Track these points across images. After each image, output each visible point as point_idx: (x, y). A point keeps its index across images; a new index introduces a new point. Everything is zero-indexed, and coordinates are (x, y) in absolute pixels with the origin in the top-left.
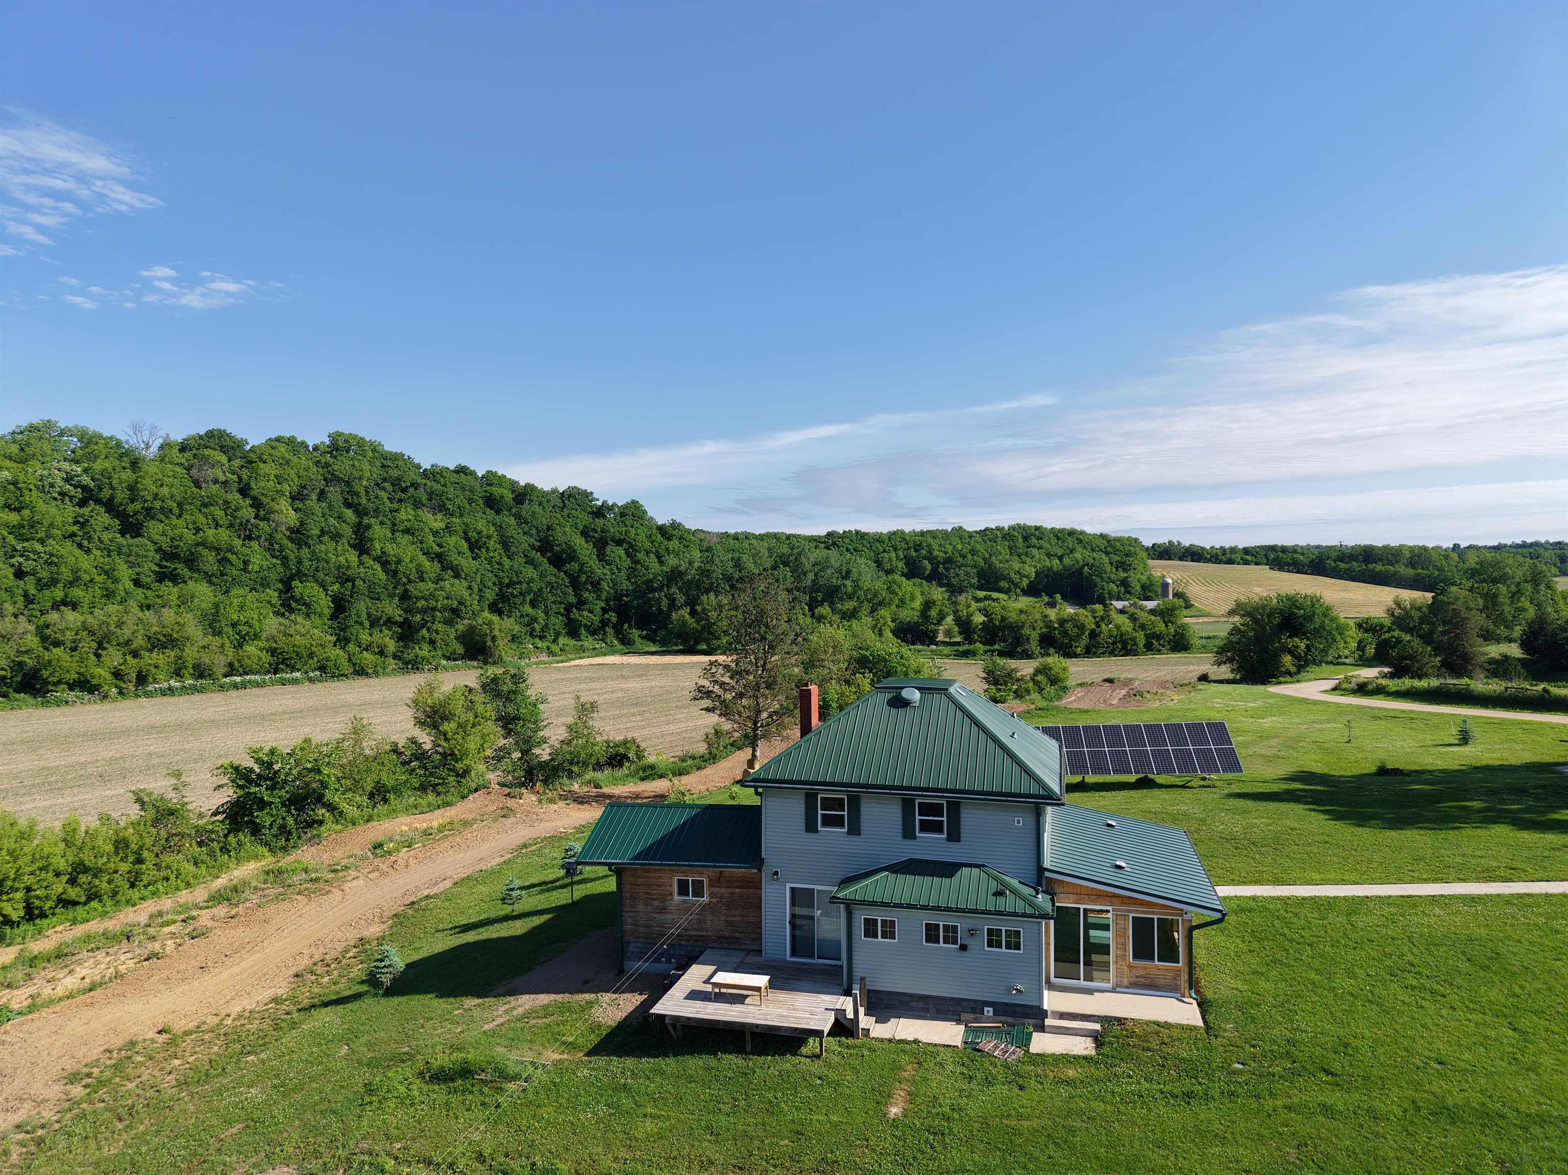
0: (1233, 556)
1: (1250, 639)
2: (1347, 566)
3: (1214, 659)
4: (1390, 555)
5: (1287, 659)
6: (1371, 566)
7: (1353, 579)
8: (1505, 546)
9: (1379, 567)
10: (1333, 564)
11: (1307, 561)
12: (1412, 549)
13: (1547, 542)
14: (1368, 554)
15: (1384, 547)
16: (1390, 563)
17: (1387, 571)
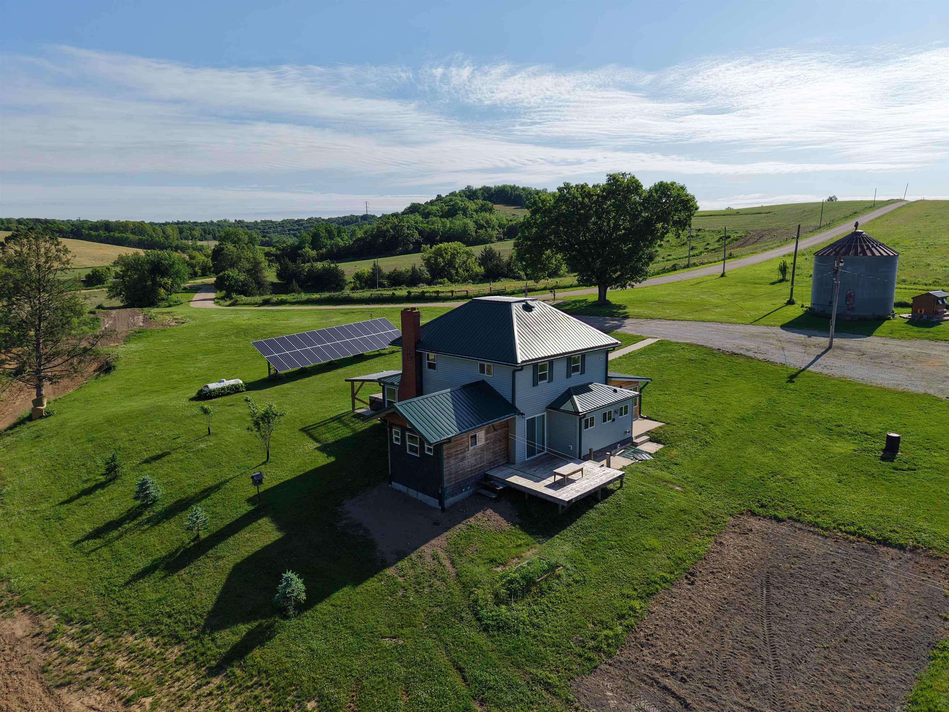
0: (10, 225)
1: (135, 279)
2: (97, 233)
3: (107, 295)
4: (122, 227)
5: (162, 291)
6: (112, 234)
7: (101, 242)
8: (169, 223)
9: (117, 235)
10: (87, 232)
11: (69, 230)
12: (134, 223)
13: (190, 222)
14: (107, 226)
15: (116, 222)
16: (122, 232)
17: (122, 237)
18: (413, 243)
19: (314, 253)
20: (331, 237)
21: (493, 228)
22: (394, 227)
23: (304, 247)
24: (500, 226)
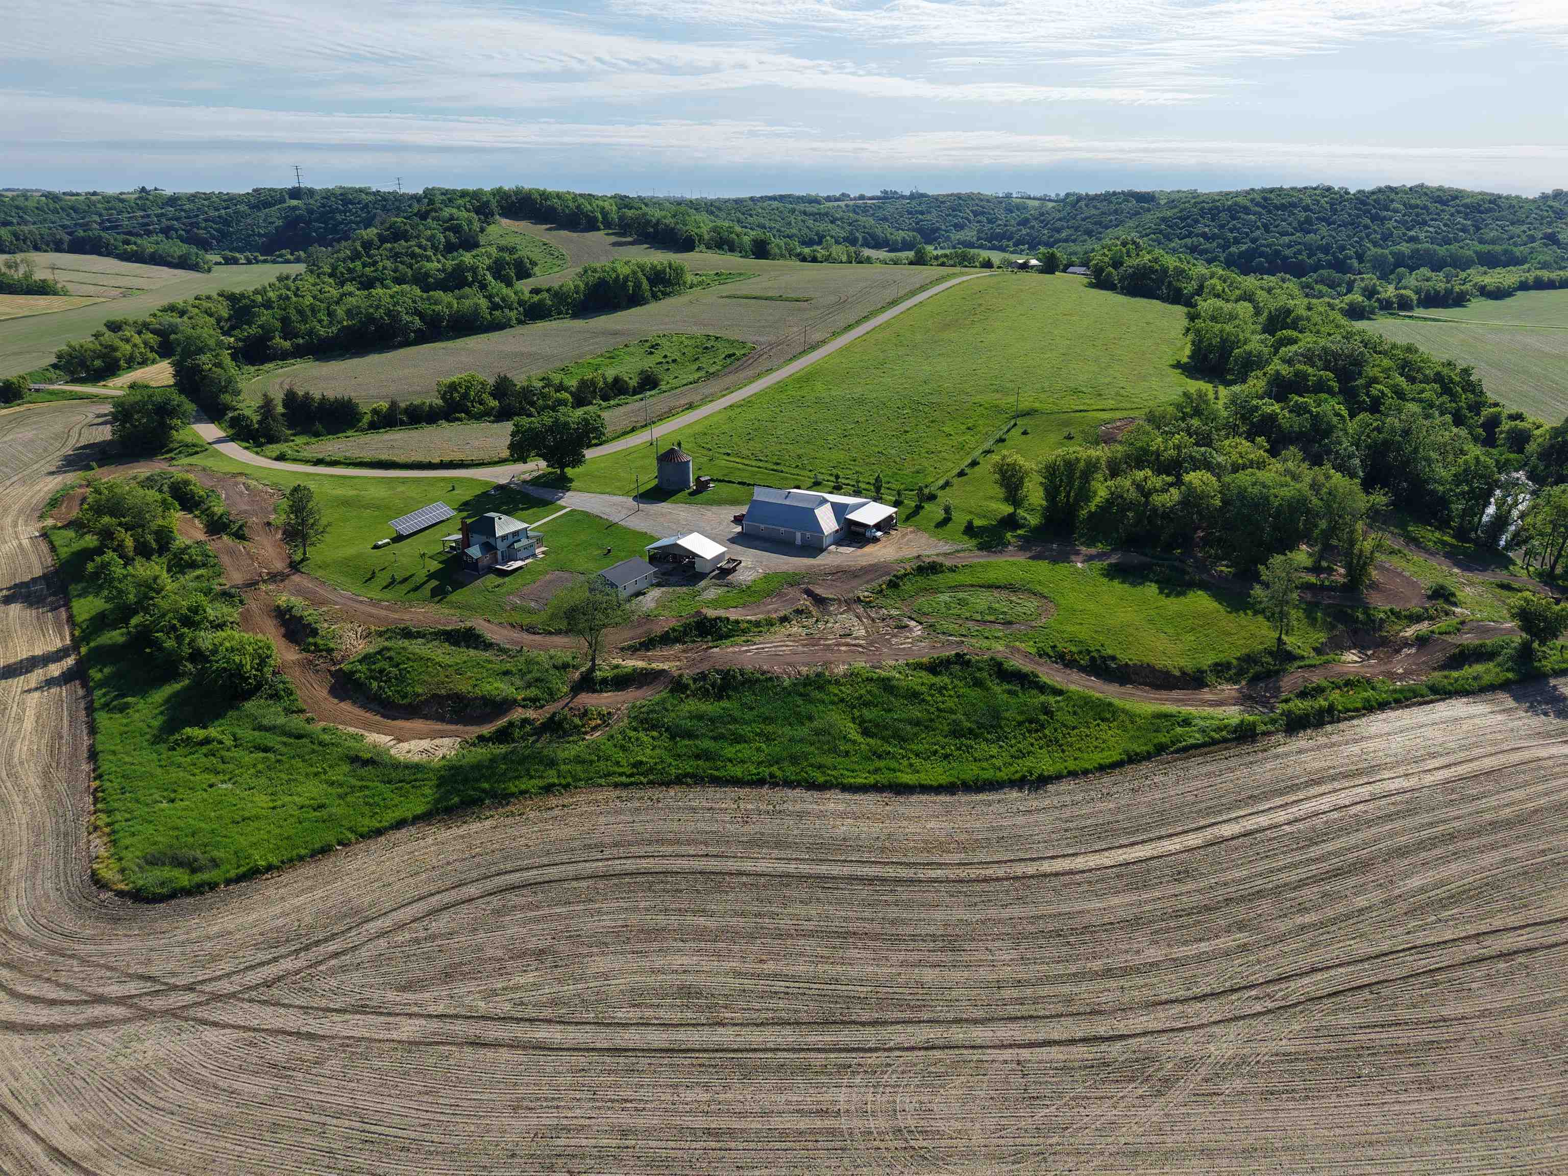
18: (415, 332)
19: (287, 344)
20: (304, 320)
21: (511, 309)
22: (389, 313)
23: (273, 338)
24: (521, 303)
